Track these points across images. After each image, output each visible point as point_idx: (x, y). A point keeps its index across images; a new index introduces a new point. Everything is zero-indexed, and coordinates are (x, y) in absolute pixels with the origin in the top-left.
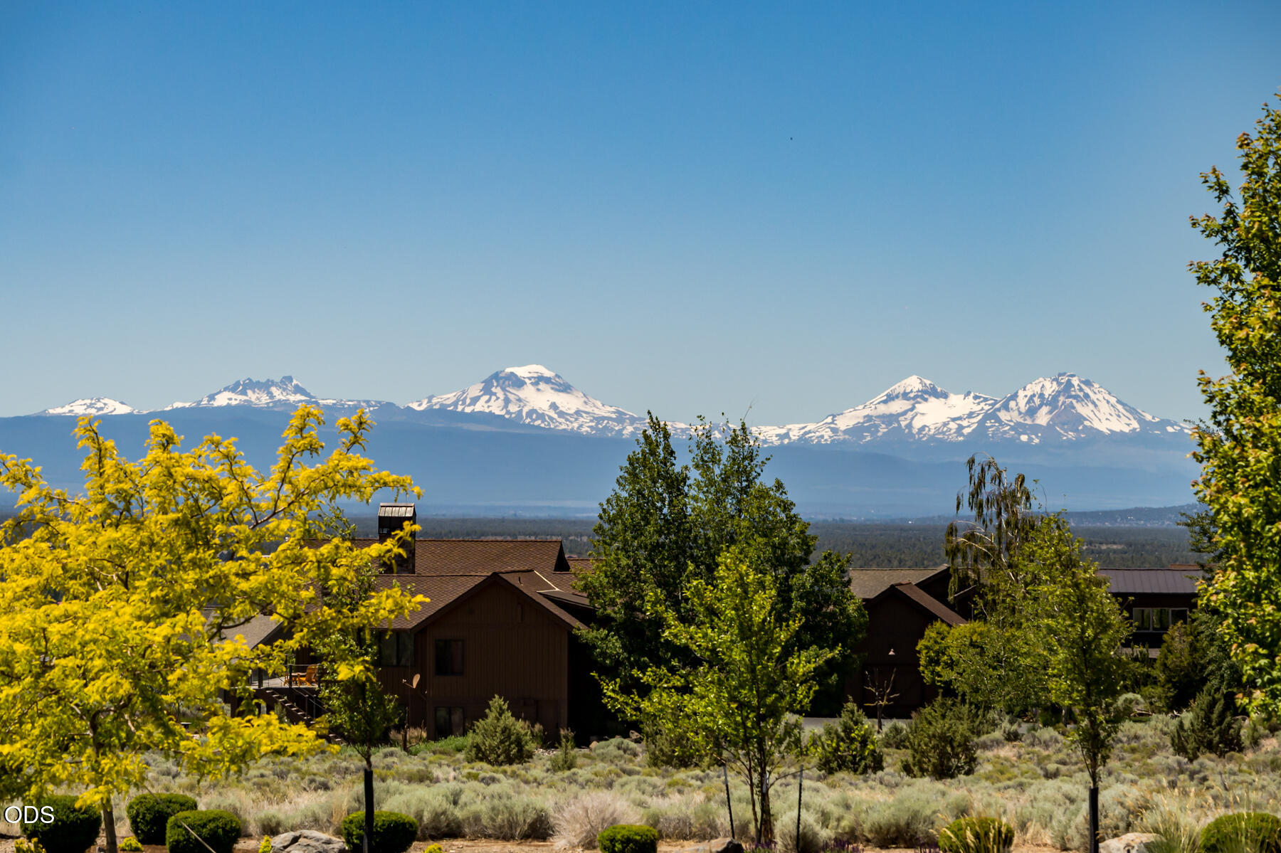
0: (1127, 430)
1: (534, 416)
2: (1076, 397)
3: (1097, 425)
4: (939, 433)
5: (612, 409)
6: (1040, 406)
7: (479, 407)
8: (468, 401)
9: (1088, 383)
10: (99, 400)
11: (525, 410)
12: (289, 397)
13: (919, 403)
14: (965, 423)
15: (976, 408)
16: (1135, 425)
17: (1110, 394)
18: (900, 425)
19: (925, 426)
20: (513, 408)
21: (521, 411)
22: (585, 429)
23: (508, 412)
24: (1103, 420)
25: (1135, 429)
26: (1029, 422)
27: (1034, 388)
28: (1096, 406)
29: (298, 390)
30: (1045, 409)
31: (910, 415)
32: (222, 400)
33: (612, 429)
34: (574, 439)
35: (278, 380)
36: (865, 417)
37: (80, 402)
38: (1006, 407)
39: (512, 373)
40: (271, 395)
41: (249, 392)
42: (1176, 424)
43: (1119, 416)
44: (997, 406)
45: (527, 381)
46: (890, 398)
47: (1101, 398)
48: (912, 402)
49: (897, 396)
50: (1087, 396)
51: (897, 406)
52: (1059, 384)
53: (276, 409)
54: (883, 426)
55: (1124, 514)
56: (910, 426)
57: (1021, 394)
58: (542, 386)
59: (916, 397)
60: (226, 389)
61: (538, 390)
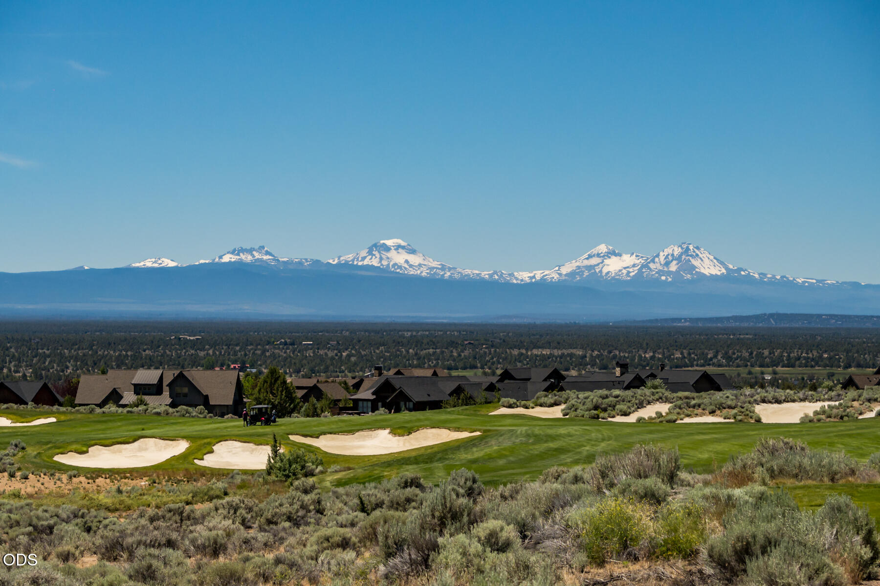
0: (719, 273)
1: (396, 267)
2: (691, 256)
3: (703, 271)
4: (617, 276)
5: (439, 263)
6: (672, 261)
7: (366, 262)
8: (360, 259)
9: (698, 248)
10: (159, 259)
11: (391, 264)
12: (263, 257)
13: (606, 259)
14: (631, 270)
15: (637, 262)
16: (724, 271)
17: (710, 254)
18: (595, 271)
19: (609, 272)
20: (385, 263)
21: (389, 264)
22: (424, 274)
23: (382, 265)
24: (706, 267)
25: (723, 273)
26: (666, 269)
27: (668, 251)
28: (702, 260)
29: (267, 253)
30: (675, 262)
31: (601, 266)
32: (226, 259)
33: (439, 274)
34: (418, 279)
35: (256, 247)
36: (577, 267)
37: (149, 260)
38: (653, 261)
39: (384, 243)
40: (254, 256)
41: (241, 254)
42: (746, 270)
43: (715, 266)
44: (648, 261)
45: (392, 247)
46: (590, 257)
47: (705, 257)
48: (602, 258)
49: (594, 256)
50: (697, 255)
51: (594, 261)
52: (682, 248)
53: (256, 264)
54: (587, 272)
55: (728, 319)
56: (601, 271)
57: (661, 254)
58: (400, 250)
59: (603, 256)
60: (228, 253)
61: (398, 252)
